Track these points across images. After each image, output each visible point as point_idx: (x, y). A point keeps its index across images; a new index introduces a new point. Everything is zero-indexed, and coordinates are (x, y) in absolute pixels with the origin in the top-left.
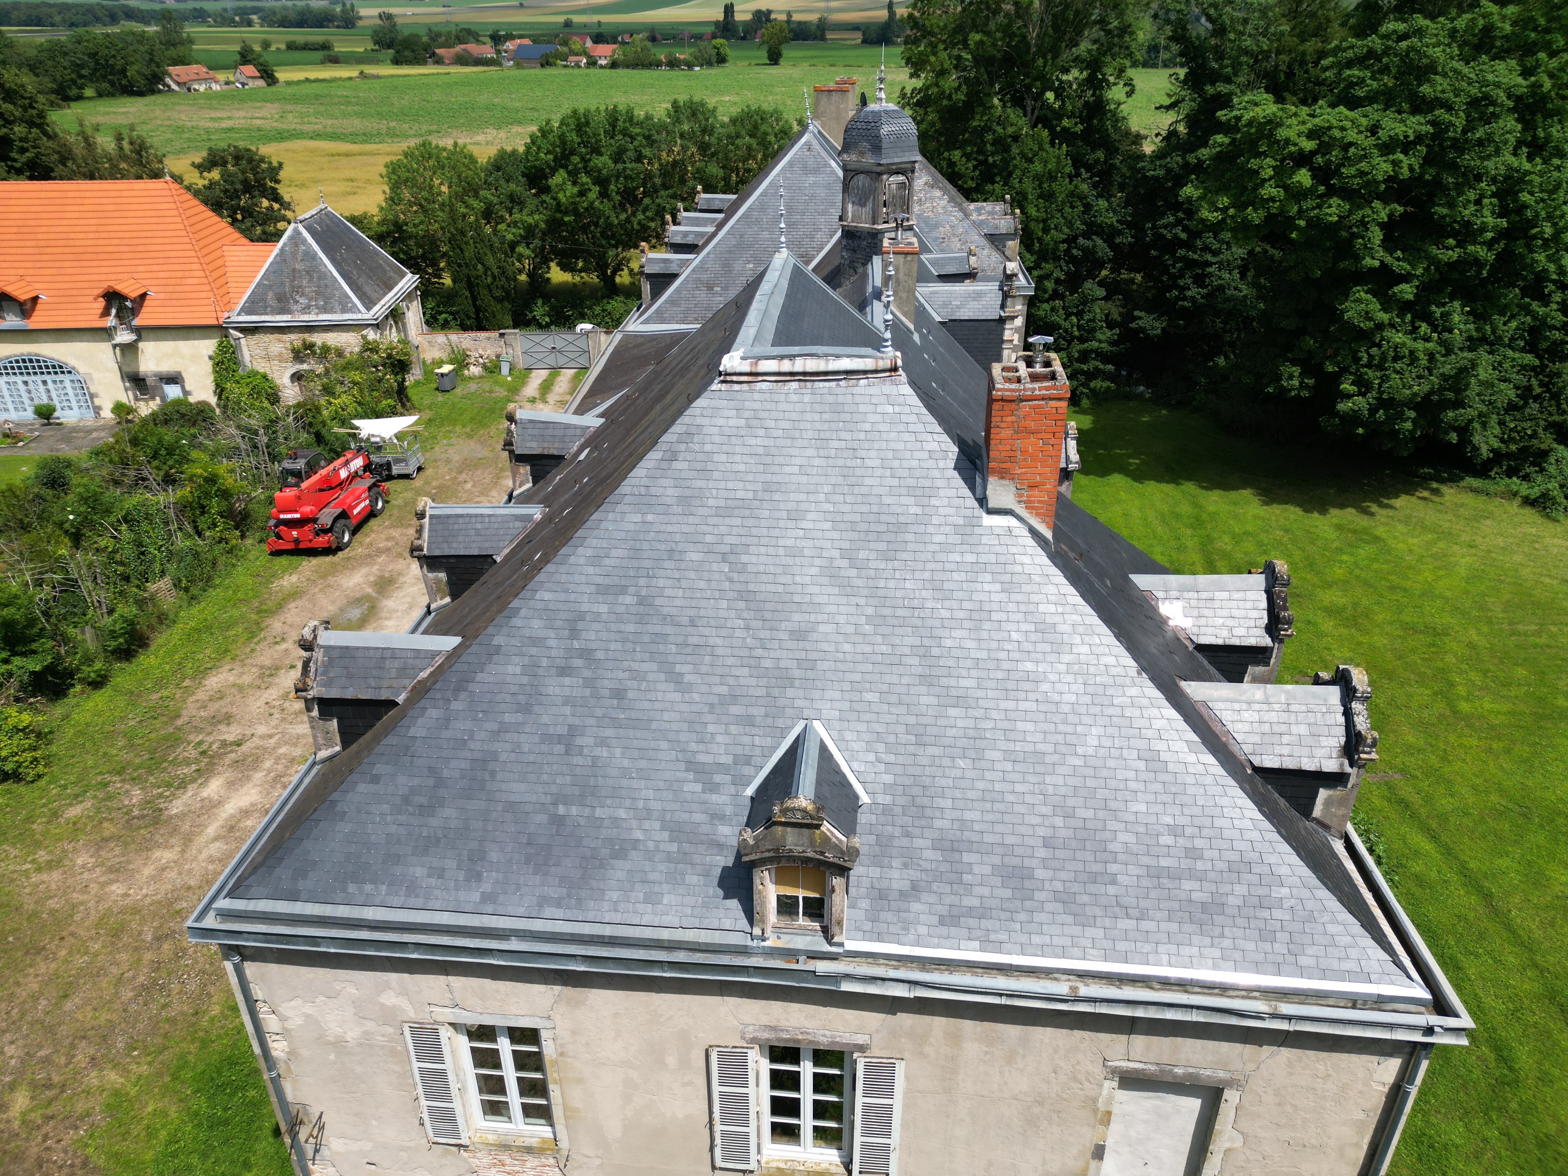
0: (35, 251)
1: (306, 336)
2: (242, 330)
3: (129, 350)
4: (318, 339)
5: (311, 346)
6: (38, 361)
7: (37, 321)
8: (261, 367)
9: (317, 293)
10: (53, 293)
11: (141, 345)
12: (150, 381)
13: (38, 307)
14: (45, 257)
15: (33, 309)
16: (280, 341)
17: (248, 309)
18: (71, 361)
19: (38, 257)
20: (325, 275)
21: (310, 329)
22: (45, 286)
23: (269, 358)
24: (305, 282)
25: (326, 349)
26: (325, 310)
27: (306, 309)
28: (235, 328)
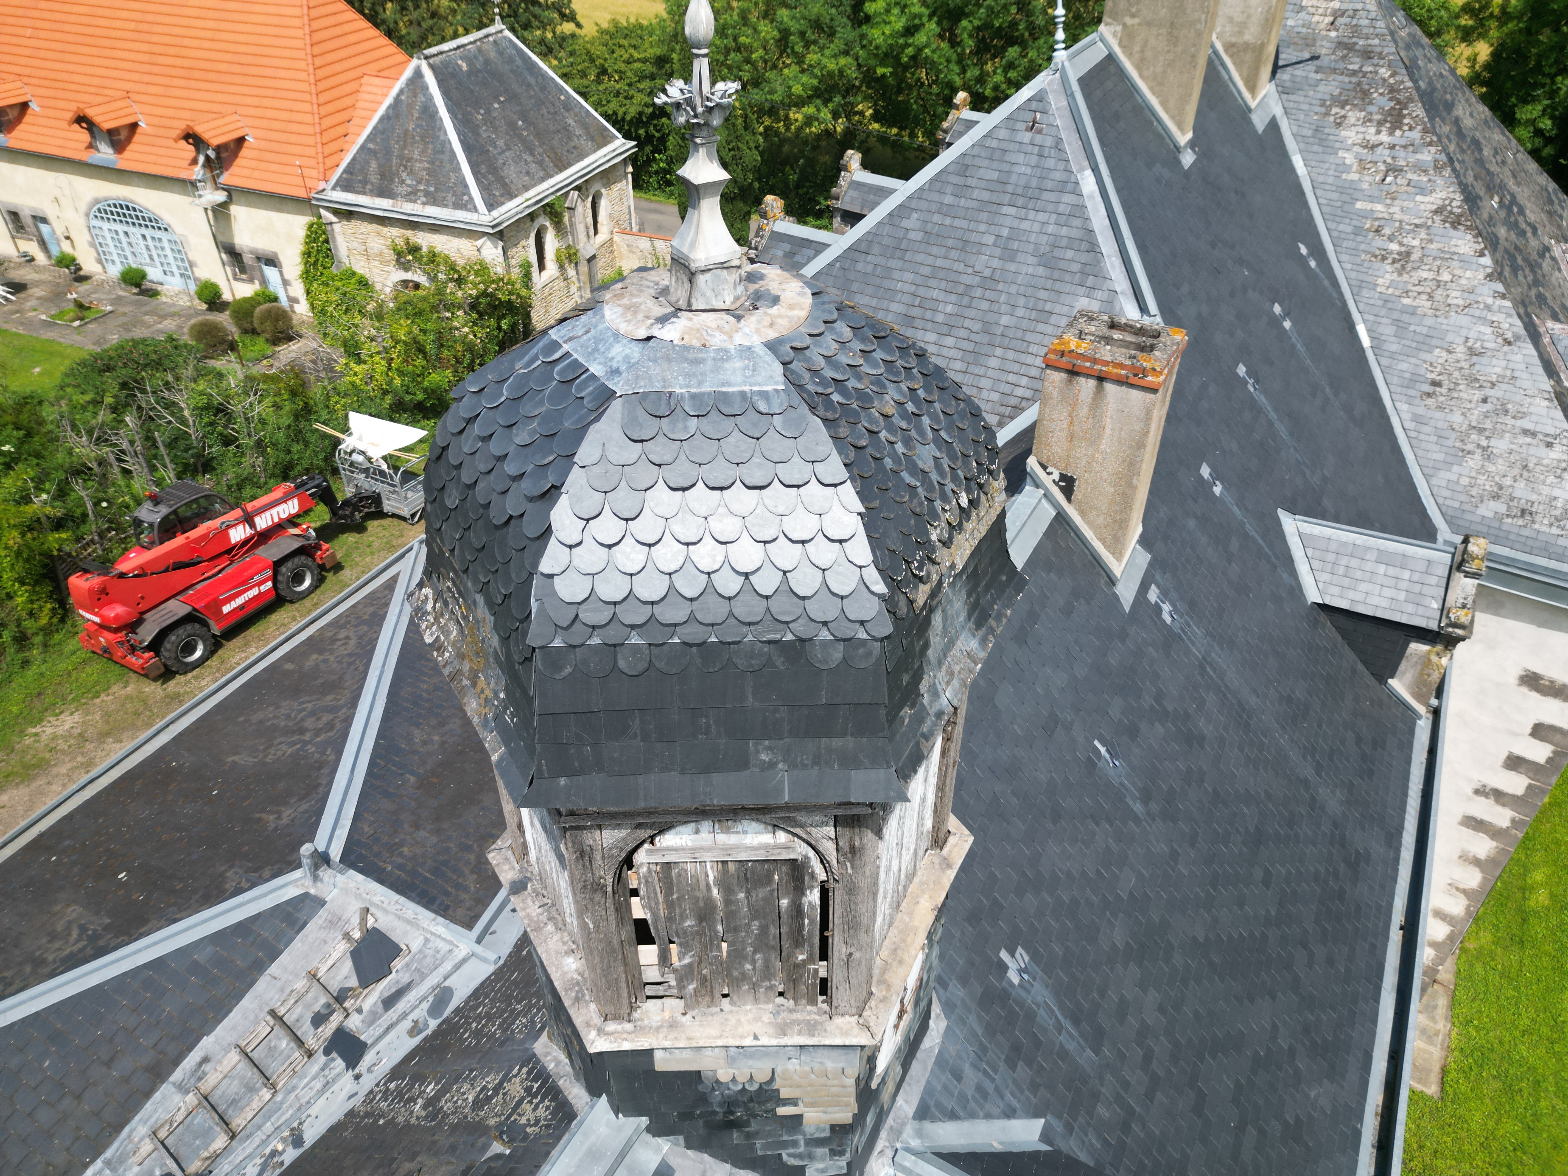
0: (145, 58)
1: (409, 233)
2: (336, 212)
3: (220, 212)
4: (425, 240)
5: (415, 250)
6: (134, 210)
7: (130, 159)
8: (361, 267)
9: (430, 172)
10: (155, 121)
11: (234, 209)
12: (248, 258)
13: (137, 138)
14: (155, 69)
15: (129, 140)
16: (379, 234)
17: (345, 184)
18: (167, 218)
19: (147, 68)
20: (445, 147)
21: (413, 225)
22: (148, 109)
23: (367, 255)
24: (416, 156)
25: (433, 257)
26: (433, 200)
27: (411, 196)
28: (327, 208)
